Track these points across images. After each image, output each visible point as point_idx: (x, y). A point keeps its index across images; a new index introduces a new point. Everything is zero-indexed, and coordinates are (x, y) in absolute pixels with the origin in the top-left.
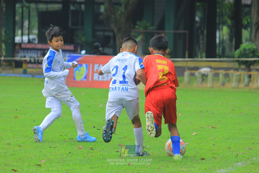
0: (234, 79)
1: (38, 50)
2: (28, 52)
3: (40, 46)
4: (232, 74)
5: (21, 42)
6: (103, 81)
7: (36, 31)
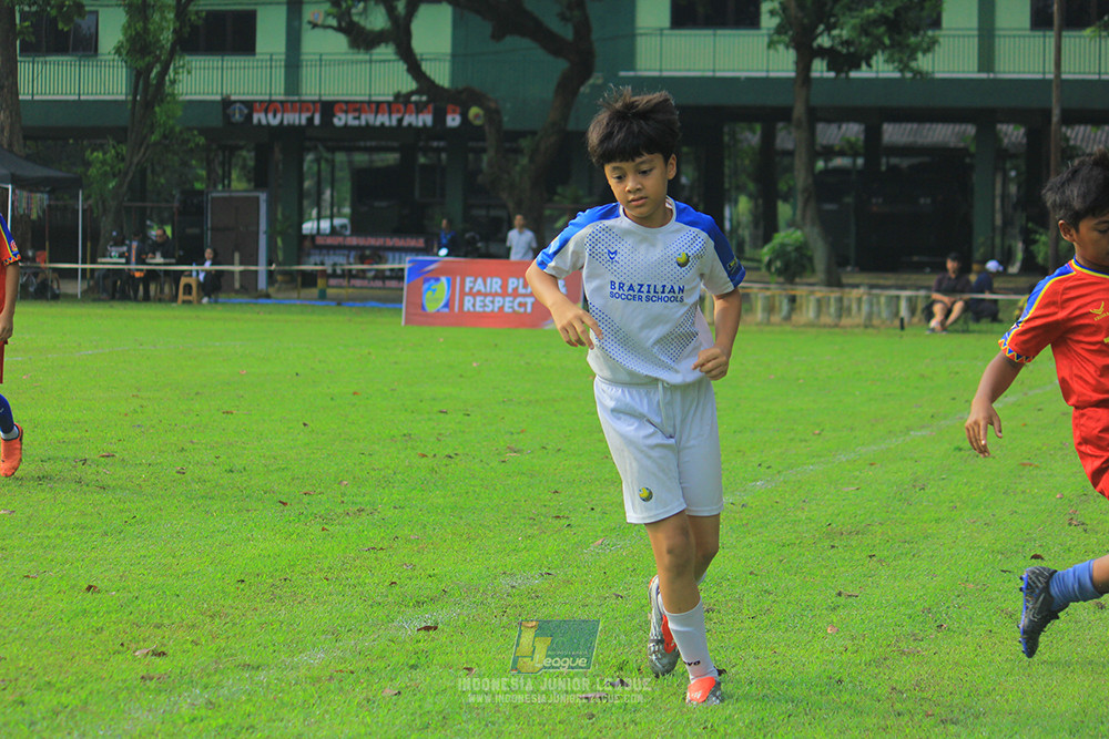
0: (759, 305)
1: (350, 248)
2: (328, 254)
3: (354, 241)
4: (756, 295)
5: (315, 232)
6: (484, 312)
7: (347, 210)
